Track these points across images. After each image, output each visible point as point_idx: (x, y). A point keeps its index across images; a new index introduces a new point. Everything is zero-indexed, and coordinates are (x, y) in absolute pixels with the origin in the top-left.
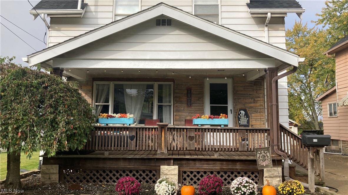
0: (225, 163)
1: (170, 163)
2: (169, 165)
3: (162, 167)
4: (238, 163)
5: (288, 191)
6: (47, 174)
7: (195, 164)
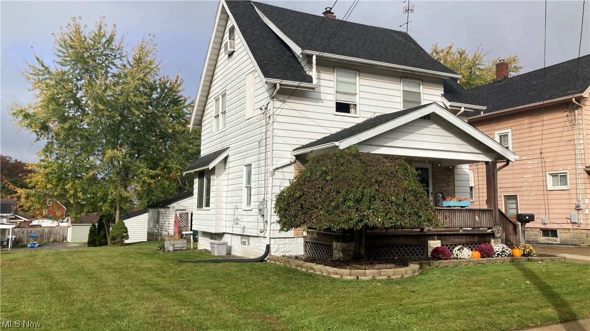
0: (468, 237)
1: (435, 238)
2: (434, 240)
3: (429, 242)
4: (476, 237)
5: (528, 251)
6: (347, 251)
7: (450, 238)
